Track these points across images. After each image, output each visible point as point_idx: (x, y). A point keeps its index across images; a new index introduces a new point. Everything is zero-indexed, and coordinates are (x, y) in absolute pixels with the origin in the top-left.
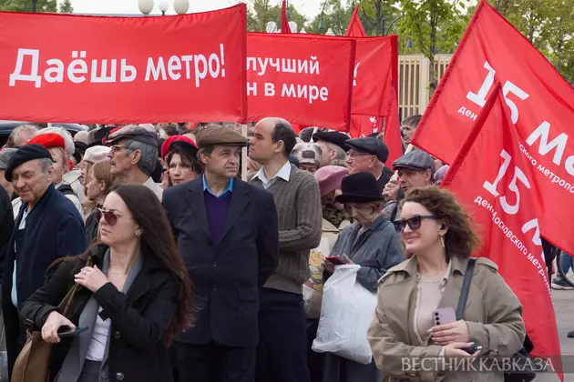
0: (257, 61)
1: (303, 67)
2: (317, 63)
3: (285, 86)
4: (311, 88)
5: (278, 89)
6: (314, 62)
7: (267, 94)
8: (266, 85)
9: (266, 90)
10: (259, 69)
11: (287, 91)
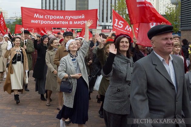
0: (68, 17)
1: (80, 17)
2: (84, 16)
3: (75, 22)
4: (82, 22)
5: (73, 23)
6: (83, 16)
7: (70, 24)
8: (70, 22)
9: (70, 23)
10: (68, 18)
11: (75, 23)
